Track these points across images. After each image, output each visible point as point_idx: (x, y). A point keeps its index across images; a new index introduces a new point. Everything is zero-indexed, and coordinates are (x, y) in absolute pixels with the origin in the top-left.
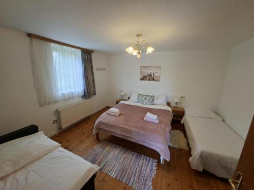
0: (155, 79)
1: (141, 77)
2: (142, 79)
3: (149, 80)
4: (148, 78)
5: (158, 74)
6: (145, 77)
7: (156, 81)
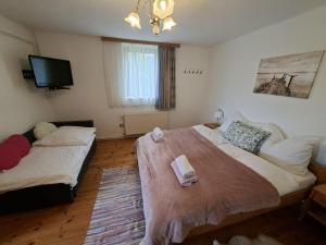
0: (293, 90)
1: (258, 85)
2: (257, 91)
3: (275, 93)
4: (273, 87)
5: (308, 78)
6: (267, 85)
7: (295, 96)
